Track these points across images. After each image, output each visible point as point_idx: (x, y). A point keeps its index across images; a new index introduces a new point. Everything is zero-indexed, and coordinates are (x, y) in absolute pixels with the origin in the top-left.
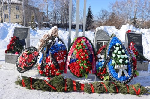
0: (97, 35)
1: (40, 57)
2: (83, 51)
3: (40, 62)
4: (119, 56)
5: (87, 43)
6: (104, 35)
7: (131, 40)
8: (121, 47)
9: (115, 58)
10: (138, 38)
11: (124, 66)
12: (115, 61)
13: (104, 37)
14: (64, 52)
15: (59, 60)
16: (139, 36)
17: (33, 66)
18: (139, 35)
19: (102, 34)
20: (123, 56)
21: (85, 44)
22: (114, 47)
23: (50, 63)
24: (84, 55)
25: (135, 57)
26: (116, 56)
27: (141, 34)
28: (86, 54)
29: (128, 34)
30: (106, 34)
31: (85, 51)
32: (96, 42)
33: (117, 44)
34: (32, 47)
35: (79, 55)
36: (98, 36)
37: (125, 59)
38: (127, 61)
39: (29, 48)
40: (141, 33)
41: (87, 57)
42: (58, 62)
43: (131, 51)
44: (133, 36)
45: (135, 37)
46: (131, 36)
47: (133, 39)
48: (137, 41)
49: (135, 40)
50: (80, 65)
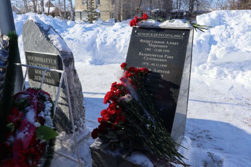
6: (37, 38)
7: (140, 54)
10: (170, 47)
13: (39, 46)
16: (175, 40)
18: (176, 36)
27: (187, 31)
29: (134, 29)
44: (150, 39)
45: (156, 44)
46: (141, 41)
47: (148, 49)
48: (163, 58)
49: (156, 58)
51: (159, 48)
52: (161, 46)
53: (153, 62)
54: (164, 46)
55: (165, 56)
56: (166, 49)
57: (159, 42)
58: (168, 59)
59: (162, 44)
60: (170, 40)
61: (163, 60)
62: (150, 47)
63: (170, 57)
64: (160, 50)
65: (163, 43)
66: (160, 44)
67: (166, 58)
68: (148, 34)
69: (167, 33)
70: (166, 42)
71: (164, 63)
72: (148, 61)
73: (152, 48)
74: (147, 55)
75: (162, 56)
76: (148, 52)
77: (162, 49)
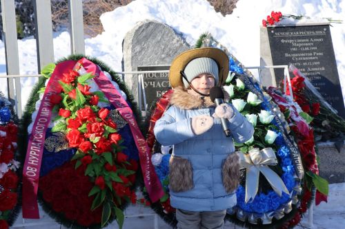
0: (138, 48)
2: (94, 114)
5: (100, 83)
6: (166, 46)
7: (287, 55)
8: (240, 84)
10: (315, 44)
11: (262, 154)
13: (168, 55)
14: (9, 130)
16: (319, 37)
18: (318, 33)
19: (159, 42)
20: (251, 118)
21: (94, 88)
24: (100, 132)
25: (305, 119)
27: (327, 26)
28: (109, 125)
29: (269, 29)
30: (177, 38)
31: (101, 115)
32: (141, 78)
35: (82, 135)
36: (142, 49)
37: (261, 127)
38: (271, 136)
40: (326, 22)
41: (114, 138)
43: (285, 101)
44: (292, 38)
45: (301, 43)
46: (283, 41)
47: (294, 49)
48: (313, 56)
49: (305, 56)
50: (89, 172)
51: (305, 47)
52: (307, 44)
53: (305, 61)
54: (309, 44)
55: (314, 53)
56: (312, 46)
57: (303, 41)
58: (318, 56)
59: (307, 42)
60: (313, 37)
61: (314, 58)
62: (294, 47)
63: (320, 54)
64: (307, 49)
65: (308, 40)
66: (304, 42)
67: (316, 56)
68: (287, 33)
69: (307, 30)
70: (310, 40)
71: (315, 60)
72: (299, 61)
73: (298, 47)
74: (294, 55)
75: (311, 54)
76: (295, 52)
77: (309, 46)
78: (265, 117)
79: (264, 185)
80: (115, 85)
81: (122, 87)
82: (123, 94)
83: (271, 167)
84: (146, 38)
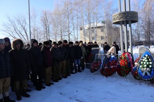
0: (140, 51)
1: (102, 64)
3: (102, 67)
4: (145, 63)
5: (128, 56)
8: (148, 57)
9: (142, 64)
11: (147, 69)
12: (142, 66)
14: (115, 61)
15: (111, 66)
17: (98, 69)
20: (148, 63)
21: (127, 56)
22: (143, 57)
23: (106, 67)
24: (124, 63)
26: (143, 63)
33: (146, 56)
34: (99, 59)
37: (149, 64)
38: (150, 66)
39: (97, 59)
41: (126, 64)
42: (111, 67)
50: (122, 68)
78: (151, 63)
79: (146, 74)
80: (131, 56)
81: (132, 57)
82: (132, 58)
83: (148, 71)
84: (141, 49)
